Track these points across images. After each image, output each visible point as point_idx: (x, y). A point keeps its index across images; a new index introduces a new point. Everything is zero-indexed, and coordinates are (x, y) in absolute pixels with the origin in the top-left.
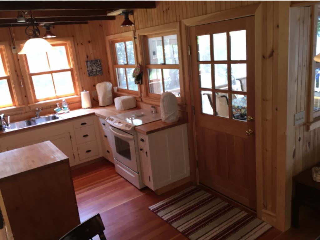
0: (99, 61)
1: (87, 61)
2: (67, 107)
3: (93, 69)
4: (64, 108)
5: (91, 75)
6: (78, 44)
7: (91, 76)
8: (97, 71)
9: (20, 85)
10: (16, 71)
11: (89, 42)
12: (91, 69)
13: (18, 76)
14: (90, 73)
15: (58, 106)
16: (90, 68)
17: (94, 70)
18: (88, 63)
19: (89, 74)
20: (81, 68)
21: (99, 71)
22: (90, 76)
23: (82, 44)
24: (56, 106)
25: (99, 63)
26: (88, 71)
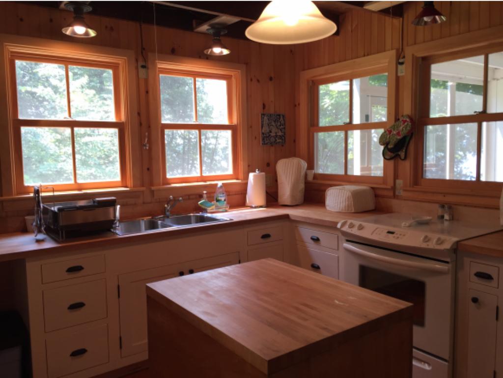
0: (283, 116)
1: (263, 114)
2: (225, 200)
3: (271, 132)
4: (218, 201)
5: (266, 142)
6: (251, 80)
7: (267, 144)
8: (276, 136)
9: (142, 145)
10: (139, 114)
11: (271, 79)
12: (268, 131)
13: (141, 124)
14: (266, 139)
15: (205, 196)
16: (266, 129)
17: (273, 134)
18: (266, 118)
19: (263, 139)
20: (251, 127)
21: (281, 137)
22: (264, 144)
23: (258, 81)
24: (201, 196)
25: (282, 122)
26: (263, 134)
